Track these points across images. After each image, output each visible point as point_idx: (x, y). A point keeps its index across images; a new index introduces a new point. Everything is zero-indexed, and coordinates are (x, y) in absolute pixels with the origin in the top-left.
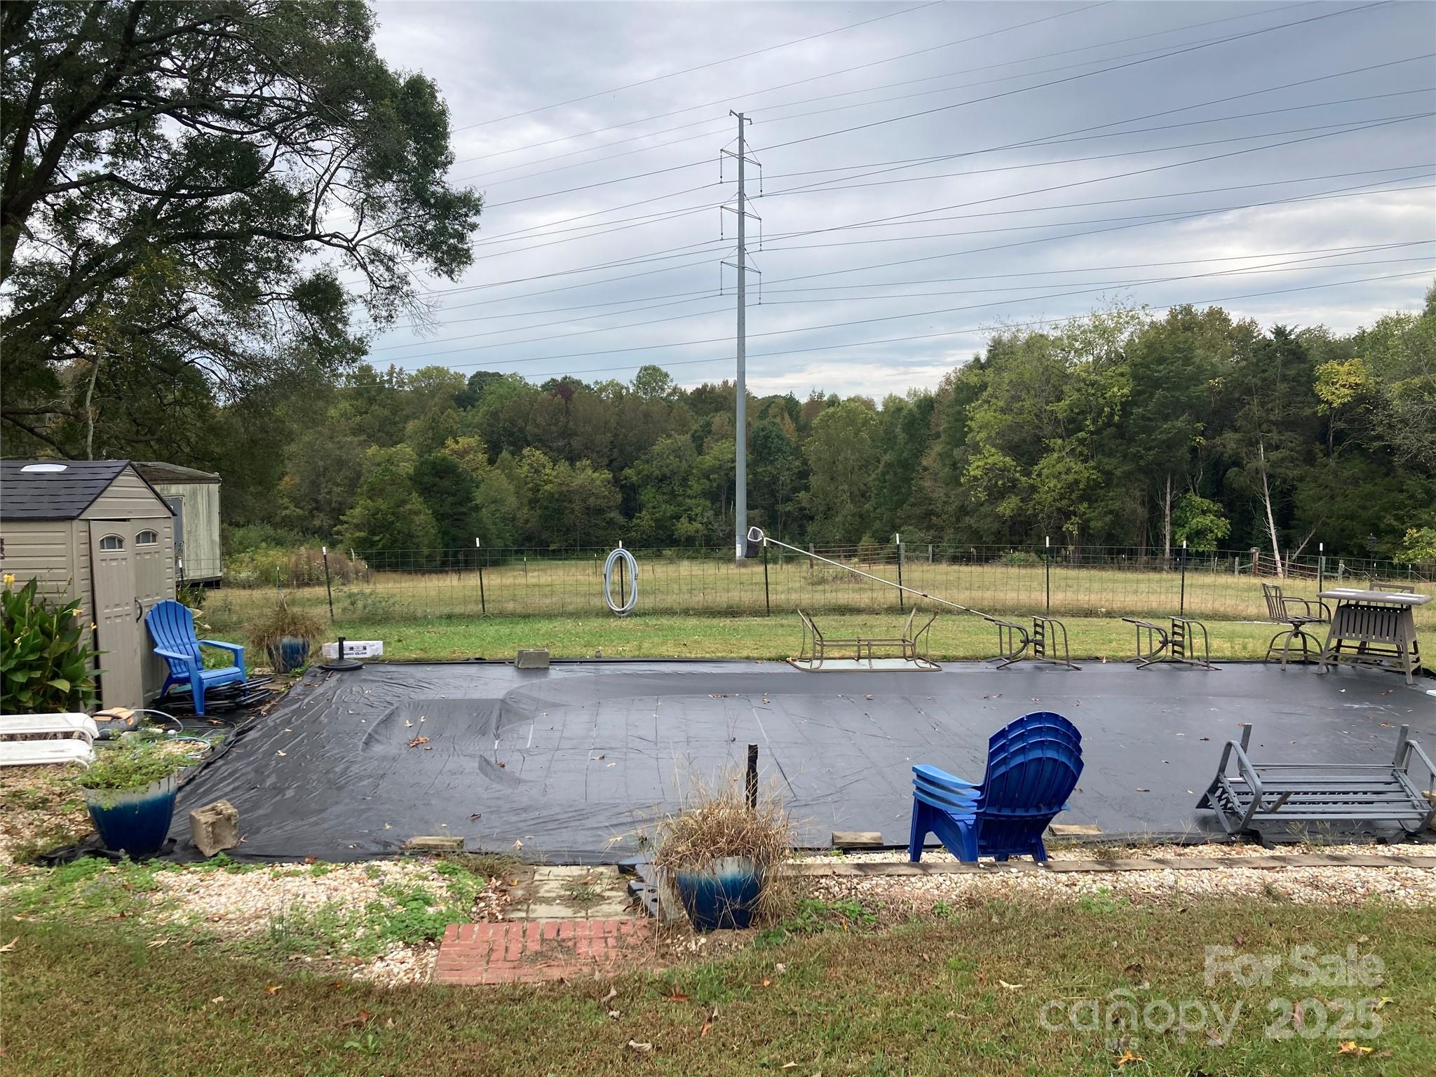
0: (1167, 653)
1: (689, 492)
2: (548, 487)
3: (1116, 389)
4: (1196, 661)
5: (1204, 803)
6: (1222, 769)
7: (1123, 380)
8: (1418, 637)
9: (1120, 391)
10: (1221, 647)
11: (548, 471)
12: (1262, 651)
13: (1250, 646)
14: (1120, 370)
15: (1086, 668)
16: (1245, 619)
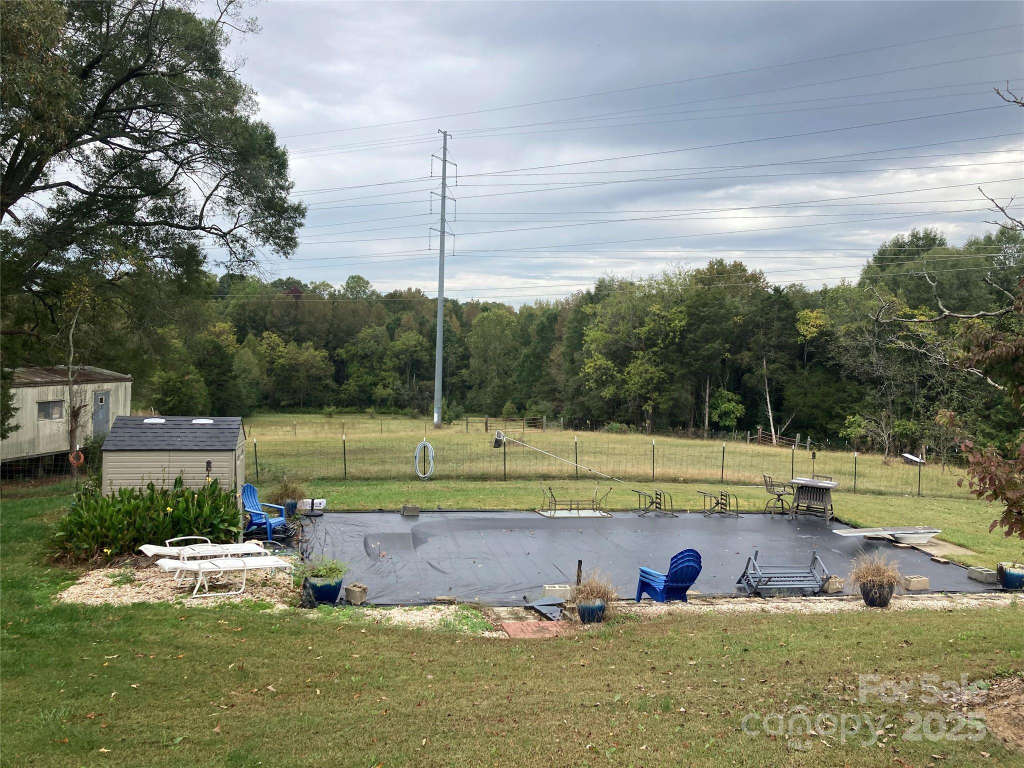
0: (718, 508)
1: (384, 367)
2: (281, 361)
3: (677, 322)
4: (731, 513)
5: (739, 582)
6: (747, 568)
7: (682, 316)
8: (833, 503)
9: (680, 323)
10: (744, 504)
11: (281, 349)
12: (763, 507)
13: (757, 505)
14: (680, 309)
15: (680, 515)
16: (754, 484)
